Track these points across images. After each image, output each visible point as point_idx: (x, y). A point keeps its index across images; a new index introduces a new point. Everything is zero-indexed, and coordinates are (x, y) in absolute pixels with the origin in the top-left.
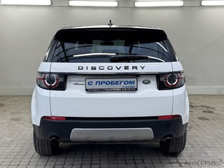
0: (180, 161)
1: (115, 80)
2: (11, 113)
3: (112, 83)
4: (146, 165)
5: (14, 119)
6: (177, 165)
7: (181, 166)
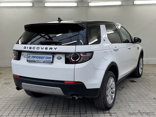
0: (111, 112)
1: (41, 56)
2: (5, 79)
3: (39, 58)
4: (87, 115)
5: (6, 84)
6: (109, 114)
7: (111, 115)
